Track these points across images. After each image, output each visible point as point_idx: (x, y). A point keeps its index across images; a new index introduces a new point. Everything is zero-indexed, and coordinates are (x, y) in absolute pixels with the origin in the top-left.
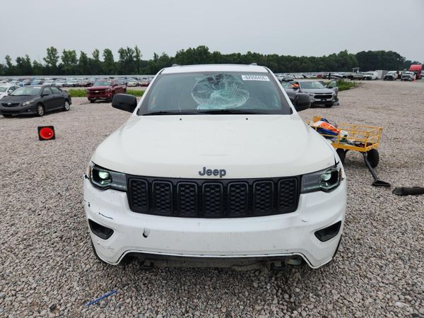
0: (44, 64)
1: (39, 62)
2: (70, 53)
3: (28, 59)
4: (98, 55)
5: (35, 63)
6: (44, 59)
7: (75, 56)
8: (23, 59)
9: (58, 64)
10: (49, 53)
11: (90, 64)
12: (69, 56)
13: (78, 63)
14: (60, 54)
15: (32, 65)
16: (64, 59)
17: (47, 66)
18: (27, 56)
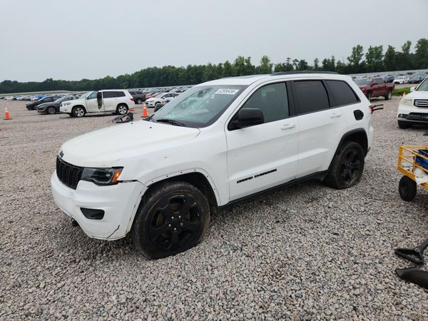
0: (347, 62)
1: (342, 62)
2: (376, 49)
3: (333, 60)
4: (408, 48)
5: (339, 63)
6: (348, 58)
7: (380, 52)
8: (329, 60)
9: (360, 62)
10: (354, 53)
11: (396, 59)
12: (375, 52)
13: (383, 59)
14: (365, 51)
15: (336, 65)
16: (368, 57)
17: (350, 65)
18: (333, 57)
